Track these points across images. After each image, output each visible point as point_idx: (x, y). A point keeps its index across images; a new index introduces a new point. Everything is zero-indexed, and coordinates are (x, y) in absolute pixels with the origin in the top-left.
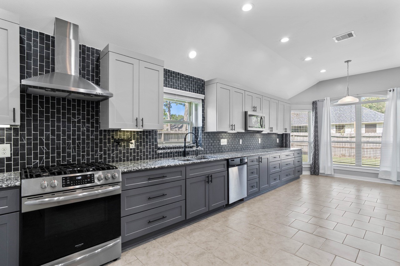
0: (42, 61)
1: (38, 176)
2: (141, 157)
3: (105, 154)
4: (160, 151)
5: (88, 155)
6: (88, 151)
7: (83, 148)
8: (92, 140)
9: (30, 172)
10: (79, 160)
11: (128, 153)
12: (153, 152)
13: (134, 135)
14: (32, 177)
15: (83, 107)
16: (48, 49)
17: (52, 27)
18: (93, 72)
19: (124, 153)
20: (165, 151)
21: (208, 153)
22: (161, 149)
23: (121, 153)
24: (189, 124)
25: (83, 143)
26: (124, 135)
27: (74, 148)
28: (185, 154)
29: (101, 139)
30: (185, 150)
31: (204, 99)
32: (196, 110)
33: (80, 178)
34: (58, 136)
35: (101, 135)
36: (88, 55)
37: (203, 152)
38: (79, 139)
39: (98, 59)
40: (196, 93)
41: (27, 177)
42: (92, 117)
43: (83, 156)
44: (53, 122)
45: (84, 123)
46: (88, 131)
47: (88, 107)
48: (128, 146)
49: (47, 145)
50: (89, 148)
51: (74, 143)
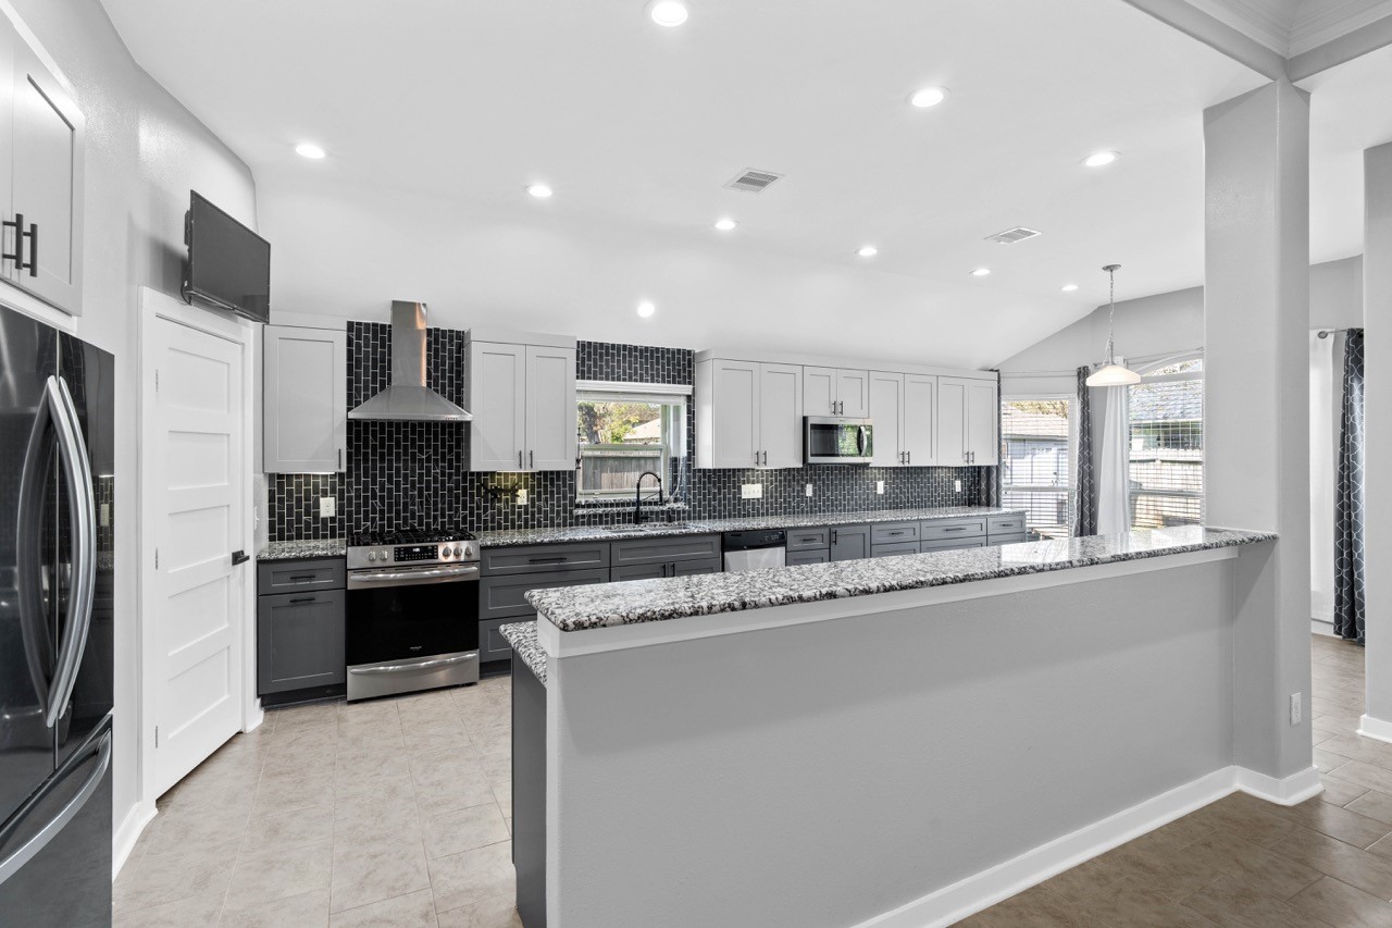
0: (374, 367)
1: (367, 544)
2: (539, 521)
3: (472, 514)
4: (580, 512)
5: (443, 516)
6: (443, 509)
7: (436, 503)
8: (450, 489)
9: (358, 539)
10: (428, 524)
11: (513, 513)
12: (565, 512)
13: (526, 479)
14: (359, 545)
15: (436, 433)
16: (383, 346)
17: (389, 313)
18: (451, 371)
19: (506, 513)
20: (592, 511)
21: (705, 518)
22: (583, 507)
23: (500, 514)
24: (661, 450)
25: (436, 495)
26: (506, 480)
27: (421, 503)
28: (638, 518)
29: (465, 488)
30: (638, 508)
31: (690, 393)
32: (677, 418)
33: (418, 550)
34: (398, 483)
35: (465, 481)
36: (444, 344)
37: (689, 515)
38: (428, 489)
39: (460, 347)
40: (669, 382)
41: (353, 545)
42: (450, 451)
43: (435, 517)
44: (390, 461)
45: (436, 461)
46: (443, 474)
47: (443, 433)
48: (514, 500)
49: (382, 498)
50: (444, 503)
51: (421, 496)
